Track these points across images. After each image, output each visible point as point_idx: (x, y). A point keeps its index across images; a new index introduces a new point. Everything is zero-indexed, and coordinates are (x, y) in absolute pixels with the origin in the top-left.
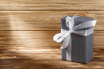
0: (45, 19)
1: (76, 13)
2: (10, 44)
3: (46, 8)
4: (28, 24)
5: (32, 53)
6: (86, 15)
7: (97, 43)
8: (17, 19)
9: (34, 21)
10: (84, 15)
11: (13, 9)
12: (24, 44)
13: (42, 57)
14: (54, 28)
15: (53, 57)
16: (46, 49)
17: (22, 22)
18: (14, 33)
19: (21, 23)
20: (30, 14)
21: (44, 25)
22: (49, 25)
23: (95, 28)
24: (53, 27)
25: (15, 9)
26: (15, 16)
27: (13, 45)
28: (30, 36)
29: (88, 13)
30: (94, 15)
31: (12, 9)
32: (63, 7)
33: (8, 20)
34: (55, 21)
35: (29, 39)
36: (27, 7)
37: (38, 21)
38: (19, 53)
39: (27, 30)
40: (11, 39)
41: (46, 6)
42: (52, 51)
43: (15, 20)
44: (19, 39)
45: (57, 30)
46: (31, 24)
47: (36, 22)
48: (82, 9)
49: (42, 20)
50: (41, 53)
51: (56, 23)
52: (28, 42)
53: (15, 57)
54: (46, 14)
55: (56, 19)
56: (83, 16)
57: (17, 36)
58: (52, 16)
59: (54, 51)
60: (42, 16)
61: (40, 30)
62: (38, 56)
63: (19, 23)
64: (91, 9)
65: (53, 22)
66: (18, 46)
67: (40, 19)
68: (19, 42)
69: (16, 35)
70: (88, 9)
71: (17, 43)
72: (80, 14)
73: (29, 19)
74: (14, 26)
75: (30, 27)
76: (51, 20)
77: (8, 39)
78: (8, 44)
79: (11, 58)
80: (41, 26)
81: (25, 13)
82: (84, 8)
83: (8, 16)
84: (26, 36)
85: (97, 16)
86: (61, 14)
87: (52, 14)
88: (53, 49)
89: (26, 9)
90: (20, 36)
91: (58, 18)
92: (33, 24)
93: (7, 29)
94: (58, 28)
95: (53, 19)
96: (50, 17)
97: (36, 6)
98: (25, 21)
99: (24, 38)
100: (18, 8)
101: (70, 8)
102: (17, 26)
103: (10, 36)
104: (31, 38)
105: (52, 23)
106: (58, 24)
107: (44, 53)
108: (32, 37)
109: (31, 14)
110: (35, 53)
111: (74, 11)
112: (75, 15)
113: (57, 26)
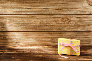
0: (35, 22)
1: (61, 17)
2: (8, 42)
3: (36, 13)
4: (21, 26)
5: (27, 49)
6: (70, 18)
8: (12, 22)
9: (27, 24)
10: (68, 18)
11: (9, 14)
12: (19, 42)
13: (36, 52)
16: (38, 46)
17: (17, 24)
18: (10, 34)
19: (16, 26)
20: (22, 18)
21: (35, 27)
22: (39, 27)
23: (77, 30)
25: (10, 14)
26: (10, 19)
27: (11, 43)
28: (24, 36)
29: (71, 17)
30: (76, 18)
31: (7, 14)
32: (50, 12)
33: (5, 23)
34: (44, 23)
35: (23, 38)
36: (20, 11)
37: (30, 23)
38: (17, 49)
39: (21, 31)
40: (9, 39)
41: (36, 11)
43: (11, 23)
44: (15, 38)
45: (46, 31)
46: (24, 26)
48: (66, 13)
49: (33, 23)
50: (34, 49)
51: (44, 26)
52: (22, 41)
53: (14, 52)
54: (36, 18)
55: (45, 22)
56: (66, 19)
57: (13, 36)
58: (41, 20)
59: (44, 48)
60: (33, 20)
61: (31, 31)
62: (32, 51)
64: (73, 13)
67: (31, 22)
68: (15, 40)
69: (12, 35)
70: (71, 13)
71: (13, 41)
73: (22, 21)
74: (10, 27)
75: (23, 29)
76: (40, 22)
78: (6, 42)
79: (12, 52)
80: (32, 28)
81: (19, 17)
82: (68, 12)
83: (5, 19)
84: (20, 36)
86: (49, 18)
87: (41, 17)
88: (43, 46)
89: (20, 14)
90: (16, 36)
92: (25, 26)
93: (5, 30)
94: (46, 30)
95: (42, 22)
96: (39, 20)
97: (28, 11)
98: (19, 23)
100: (13, 13)
101: (56, 13)
102: (12, 28)
103: (8, 36)
105: (41, 25)
106: (46, 26)
107: (36, 49)
108: (26, 37)
109: (24, 17)
110: (30, 49)
111: (59, 15)
112: (60, 19)
113: (46, 28)
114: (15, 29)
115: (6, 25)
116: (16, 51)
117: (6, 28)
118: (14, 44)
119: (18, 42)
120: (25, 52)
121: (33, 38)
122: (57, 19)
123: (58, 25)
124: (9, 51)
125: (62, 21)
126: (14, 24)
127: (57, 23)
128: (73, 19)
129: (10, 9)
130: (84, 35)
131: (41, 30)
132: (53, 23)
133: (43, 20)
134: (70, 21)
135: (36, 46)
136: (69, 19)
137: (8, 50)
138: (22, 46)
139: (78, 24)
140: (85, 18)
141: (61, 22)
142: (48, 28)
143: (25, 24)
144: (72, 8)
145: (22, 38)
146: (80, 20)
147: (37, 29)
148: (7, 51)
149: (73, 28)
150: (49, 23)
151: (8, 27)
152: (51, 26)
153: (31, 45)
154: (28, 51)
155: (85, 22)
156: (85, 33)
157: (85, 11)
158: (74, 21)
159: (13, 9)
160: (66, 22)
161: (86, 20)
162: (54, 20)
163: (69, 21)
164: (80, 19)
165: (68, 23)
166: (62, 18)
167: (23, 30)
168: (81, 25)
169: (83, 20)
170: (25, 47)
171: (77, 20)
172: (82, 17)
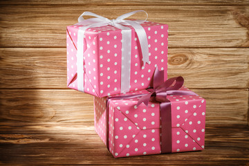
114: (53, 82)
115: (31, 74)
116: (52, 139)
117: (30, 80)
118: (47, 121)
119: (56, 115)
120: (74, 140)
124: (33, 138)
125: (171, 64)
126: (53, 71)
128: (197, 58)
129: (46, 33)
130: (223, 99)
134: (191, 62)
136: (189, 58)
137: (31, 135)
138: (66, 123)
139: (209, 71)
140: (228, 55)
144: (196, 31)
145: (68, 105)
146: (215, 61)
148: (29, 138)
149: (196, 79)
151: (36, 77)
154: (81, 139)
155: (228, 65)
156: (226, 93)
157: (229, 38)
158: (201, 63)
159: (53, 33)
160: (180, 66)
161: (229, 62)
163: (188, 62)
164: (215, 58)
165: (186, 68)
166: (172, 56)
168: (217, 74)
169: (223, 61)
170: (75, 129)
171: (208, 61)
172: (220, 53)
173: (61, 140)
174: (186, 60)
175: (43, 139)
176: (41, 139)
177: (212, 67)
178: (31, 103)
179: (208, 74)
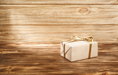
0: (47, 14)
1: (78, 8)
2: (10, 38)
3: (48, 2)
4: (29, 18)
5: (34, 48)
6: (89, 9)
7: (100, 38)
8: (18, 13)
9: (36, 15)
10: (87, 9)
12: (24, 38)
13: (45, 51)
14: (56, 22)
15: (56, 51)
16: (47, 44)
17: (23, 16)
18: (14, 28)
19: (22, 18)
20: (31, 8)
21: (46, 19)
22: (51, 20)
23: (98, 23)
24: (54, 21)
26: (16, 10)
27: (13, 40)
28: (31, 30)
29: (91, 7)
30: (97, 9)
31: (13, 3)
33: (9, 14)
34: (57, 15)
37: (39, 15)
38: (20, 47)
39: (28, 24)
40: (11, 34)
42: (54, 46)
43: (16, 14)
44: (20, 34)
45: (59, 24)
46: (32, 18)
47: (38, 17)
48: (85, 3)
49: (44, 14)
50: (43, 48)
51: (58, 18)
52: (28, 37)
53: (16, 52)
54: (48, 9)
55: (58, 13)
56: (85, 10)
57: (17, 31)
58: (54, 10)
59: (56, 46)
60: (44, 10)
61: (41, 24)
62: (40, 50)
63: (19, 17)
64: (94, 3)
65: (55, 16)
66: (17, 41)
67: (41, 13)
68: (19, 37)
69: (16, 29)
70: (90, 3)
71: (17, 38)
72: (83, 8)
73: (31, 13)
74: (15, 20)
75: (31, 21)
76: (53, 14)
77: (7, 33)
78: (7, 39)
80: (42, 20)
81: (27, 7)
82: (87, 2)
83: (9, 10)
84: (26, 30)
85: (100, 10)
86: (64, 8)
87: (54, 8)
89: (28, 3)
90: (20, 31)
91: (60, 12)
92: (34, 18)
93: (8, 24)
94: (59, 23)
95: (55, 13)
96: (52, 11)
98: (26, 15)
99: (24, 32)
100: (20, 2)
102: (17, 21)
103: (10, 31)
104: (31, 32)
105: (54, 18)
106: (60, 18)
107: (46, 48)
108: (33, 32)
109: (33, 7)
110: (37, 48)
111: (77, 5)
112: (78, 9)
113: (59, 20)
114: (20, 22)
115: (9, 17)
116: (19, 51)
117: (9, 20)
118: (17, 42)
119: (22, 38)
120: (31, 51)
121: (42, 33)
122: (73, 10)
123: (75, 17)
124: (10, 51)
125: (79, 12)
126: (20, 16)
127: (73, 15)
128: (93, 9)
130: (106, 30)
131: (53, 24)
132: (68, 14)
133: (57, 11)
134: (90, 12)
135: (45, 43)
137: (9, 49)
138: (27, 43)
139: (99, 16)
140: (108, 8)
141: (79, 14)
142: (62, 20)
143: (34, 16)
145: (28, 33)
146: (102, 11)
147: (48, 22)
148: (8, 51)
149: (92, 20)
150: (64, 15)
151: (12, 19)
152: (66, 18)
153: (39, 43)
154: (34, 51)
155: (108, 13)
156: (108, 27)
158: (95, 12)
160: (84, 13)
161: (109, 12)
162: (69, 10)
163: (88, 12)
164: (102, 10)
165: (87, 15)
166: (80, 9)
167: (30, 23)
168: (103, 17)
169: (106, 11)
170: (32, 46)
171: (98, 11)
172: (104, 7)
173: (24, 51)
174: (87, 10)
175: (15, 51)
176: (14, 51)
177: (100, 14)
178: (9, 32)
179: (99, 18)
